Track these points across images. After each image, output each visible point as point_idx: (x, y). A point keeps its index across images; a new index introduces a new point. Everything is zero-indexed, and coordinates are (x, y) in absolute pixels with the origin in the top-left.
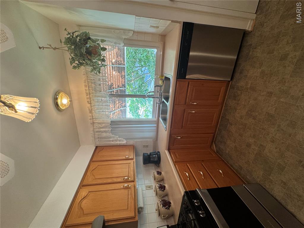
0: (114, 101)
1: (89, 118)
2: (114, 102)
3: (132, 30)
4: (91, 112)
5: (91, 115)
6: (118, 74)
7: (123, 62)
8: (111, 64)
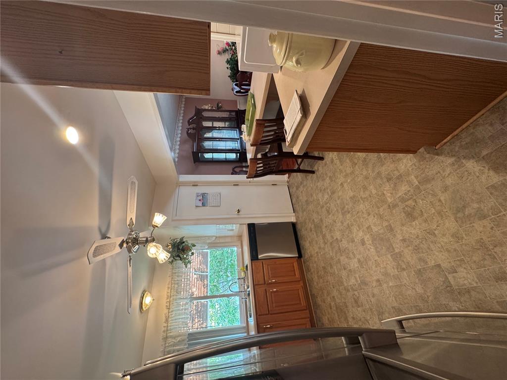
0: (193, 318)
1: (163, 329)
2: (193, 320)
3: (214, 236)
4: (167, 321)
5: (166, 325)
6: (200, 282)
7: (206, 270)
8: (194, 271)
